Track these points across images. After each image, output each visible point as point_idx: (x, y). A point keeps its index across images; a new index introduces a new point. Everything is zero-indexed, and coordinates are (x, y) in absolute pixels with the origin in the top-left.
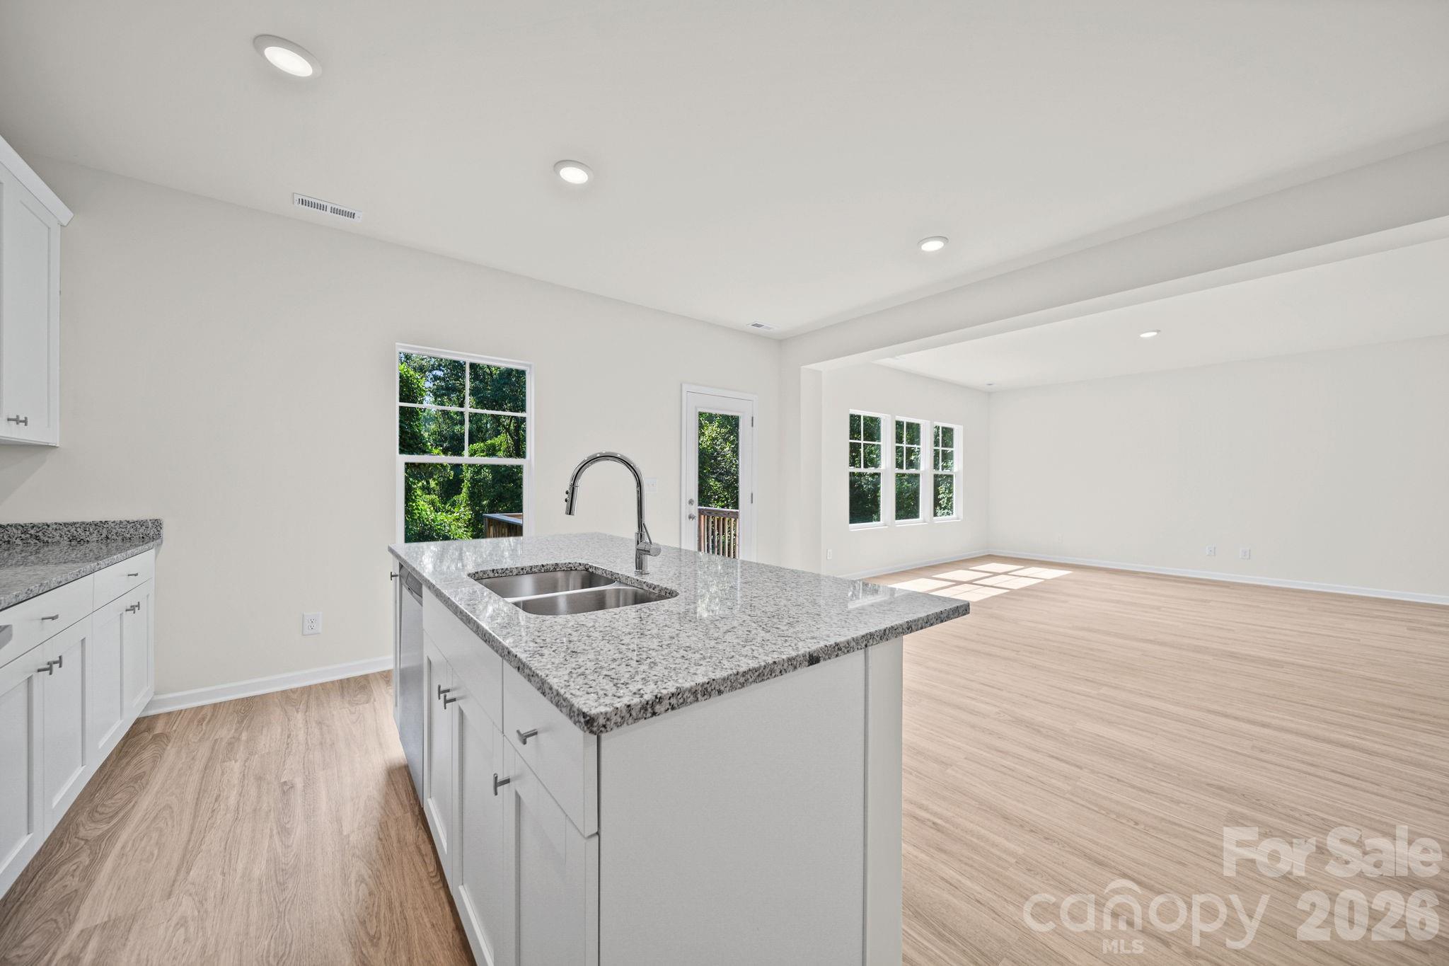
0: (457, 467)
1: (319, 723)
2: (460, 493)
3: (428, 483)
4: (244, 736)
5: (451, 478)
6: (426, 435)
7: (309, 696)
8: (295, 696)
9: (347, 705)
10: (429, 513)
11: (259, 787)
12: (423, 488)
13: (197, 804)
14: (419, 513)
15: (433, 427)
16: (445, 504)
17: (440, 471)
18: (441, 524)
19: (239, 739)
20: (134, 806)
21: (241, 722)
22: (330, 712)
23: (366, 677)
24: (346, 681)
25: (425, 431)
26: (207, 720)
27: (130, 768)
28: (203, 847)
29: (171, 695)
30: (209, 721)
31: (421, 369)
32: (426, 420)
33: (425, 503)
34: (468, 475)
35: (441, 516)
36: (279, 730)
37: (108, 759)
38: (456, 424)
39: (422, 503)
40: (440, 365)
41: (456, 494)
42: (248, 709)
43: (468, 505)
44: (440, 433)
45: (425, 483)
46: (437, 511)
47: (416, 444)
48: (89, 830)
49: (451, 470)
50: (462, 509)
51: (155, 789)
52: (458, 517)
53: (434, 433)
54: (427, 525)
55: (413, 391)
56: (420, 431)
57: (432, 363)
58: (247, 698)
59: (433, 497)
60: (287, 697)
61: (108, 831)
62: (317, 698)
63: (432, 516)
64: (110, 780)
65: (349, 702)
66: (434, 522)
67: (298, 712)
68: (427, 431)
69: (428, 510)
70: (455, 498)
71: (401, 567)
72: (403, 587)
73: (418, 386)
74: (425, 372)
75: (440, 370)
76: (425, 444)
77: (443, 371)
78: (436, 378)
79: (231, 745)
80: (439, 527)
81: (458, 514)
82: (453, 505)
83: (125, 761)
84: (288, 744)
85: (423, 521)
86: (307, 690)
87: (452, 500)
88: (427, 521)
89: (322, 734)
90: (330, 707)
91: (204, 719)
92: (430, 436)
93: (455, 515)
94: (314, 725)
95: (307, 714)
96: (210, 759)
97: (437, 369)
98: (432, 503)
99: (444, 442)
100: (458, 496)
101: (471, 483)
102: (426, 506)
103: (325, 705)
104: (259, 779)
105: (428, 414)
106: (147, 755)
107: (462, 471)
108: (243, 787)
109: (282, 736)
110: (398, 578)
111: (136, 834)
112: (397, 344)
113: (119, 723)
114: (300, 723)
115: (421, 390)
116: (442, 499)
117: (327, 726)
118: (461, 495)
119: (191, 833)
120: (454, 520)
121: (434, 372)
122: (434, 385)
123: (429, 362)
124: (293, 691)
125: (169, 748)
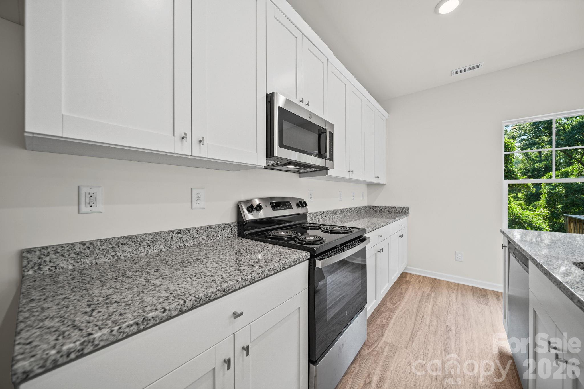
0: (537, 186)
1: (463, 304)
2: (539, 201)
3: (517, 194)
4: (433, 295)
5: (533, 192)
6: (516, 170)
7: (458, 288)
8: (452, 286)
9: (475, 301)
10: (518, 210)
11: (437, 321)
12: (514, 197)
13: (416, 315)
14: (512, 210)
15: (520, 166)
16: (529, 206)
17: (526, 188)
18: (526, 217)
19: (431, 295)
20: (400, 304)
21: (432, 288)
22: (467, 301)
23: (485, 290)
24: (475, 288)
25: (515, 168)
26: (421, 281)
27: (399, 290)
28: (418, 335)
29: (412, 268)
30: (422, 283)
31: (513, 137)
32: (516, 163)
33: (515, 205)
34: (545, 190)
35: (526, 213)
36: (446, 299)
37: (395, 283)
38: (536, 162)
39: (514, 205)
40: (525, 133)
41: (536, 201)
42: (435, 283)
43: (545, 207)
44: (525, 169)
45: (515, 195)
46: (523, 209)
47: (510, 175)
48: (390, 306)
49: (533, 187)
50: (542, 209)
51: (405, 301)
52: (538, 214)
53: (521, 169)
54: (517, 216)
55: (508, 149)
56: (512, 168)
57: (520, 133)
58: (434, 279)
59: (521, 202)
60: (449, 284)
61: (393, 308)
62: (462, 291)
63: (521, 212)
64: (395, 290)
65: (477, 300)
66: (522, 215)
67: (453, 294)
68: (517, 168)
69: (517, 208)
70: (535, 203)
71: (509, 242)
72: (510, 254)
73: (512, 146)
74: (515, 138)
75: (526, 135)
76: (516, 175)
77: (527, 135)
78: (522, 140)
79: (429, 296)
80: (525, 218)
81: (539, 212)
82: (535, 207)
83: (399, 285)
84: (449, 307)
85: (515, 214)
86: (457, 285)
87: (533, 204)
88: (517, 214)
89: (464, 310)
90: (467, 298)
91: (420, 281)
92: (518, 170)
93: (536, 212)
94: (460, 304)
95: (457, 297)
96: (421, 298)
97: (523, 135)
98: (520, 205)
99: (528, 173)
100: (538, 202)
101: (548, 195)
102: (516, 206)
103: (465, 296)
104: (438, 317)
105: (517, 160)
106: (404, 286)
107: (541, 188)
108: (432, 317)
109: (446, 302)
110: (507, 248)
111: (399, 315)
112: (503, 122)
113: (397, 272)
114: (454, 300)
115: (514, 147)
116: (526, 203)
117: (466, 308)
118: (540, 202)
119: (414, 326)
120: (535, 215)
121: (521, 137)
122: (521, 144)
123: (518, 133)
124: (452, 283)
125: (410, 287)
